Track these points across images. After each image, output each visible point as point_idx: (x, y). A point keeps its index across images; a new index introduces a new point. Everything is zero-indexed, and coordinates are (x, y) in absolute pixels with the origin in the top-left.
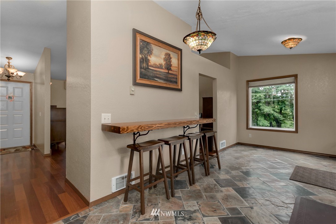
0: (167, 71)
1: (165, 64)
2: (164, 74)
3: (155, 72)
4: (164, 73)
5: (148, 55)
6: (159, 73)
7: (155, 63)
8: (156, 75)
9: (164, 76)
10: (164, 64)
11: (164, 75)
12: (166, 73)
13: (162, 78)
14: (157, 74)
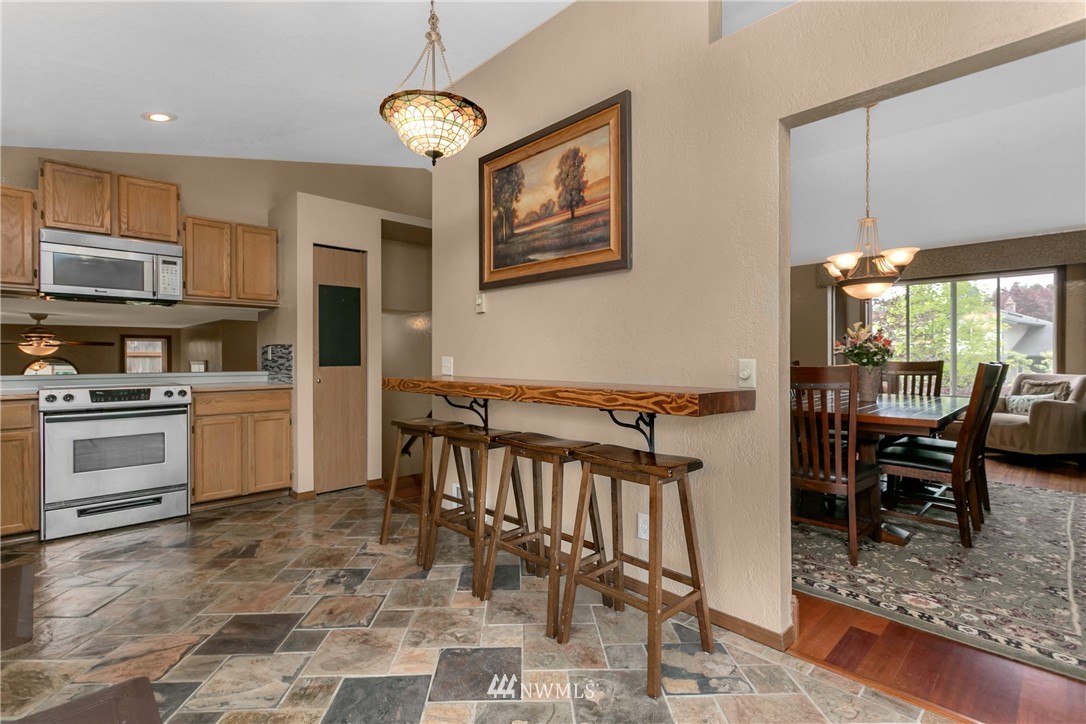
0: (568, 215)
1: (559, 197)
2: (559, 231)
3: (531, 237)
4: (556, 227)
5: (511, 202)
6: (540, 234)
7: (529, 211)
8: (532, 244)
9: (558, 237)
10: (555, 199)
11: (556, 234)
12: (567, 221)
13: (550, 246)
14: (535, 240)
